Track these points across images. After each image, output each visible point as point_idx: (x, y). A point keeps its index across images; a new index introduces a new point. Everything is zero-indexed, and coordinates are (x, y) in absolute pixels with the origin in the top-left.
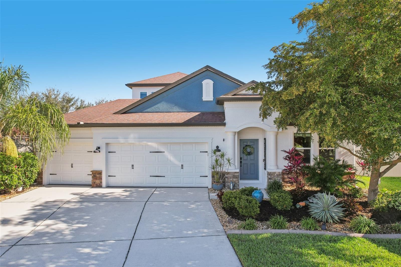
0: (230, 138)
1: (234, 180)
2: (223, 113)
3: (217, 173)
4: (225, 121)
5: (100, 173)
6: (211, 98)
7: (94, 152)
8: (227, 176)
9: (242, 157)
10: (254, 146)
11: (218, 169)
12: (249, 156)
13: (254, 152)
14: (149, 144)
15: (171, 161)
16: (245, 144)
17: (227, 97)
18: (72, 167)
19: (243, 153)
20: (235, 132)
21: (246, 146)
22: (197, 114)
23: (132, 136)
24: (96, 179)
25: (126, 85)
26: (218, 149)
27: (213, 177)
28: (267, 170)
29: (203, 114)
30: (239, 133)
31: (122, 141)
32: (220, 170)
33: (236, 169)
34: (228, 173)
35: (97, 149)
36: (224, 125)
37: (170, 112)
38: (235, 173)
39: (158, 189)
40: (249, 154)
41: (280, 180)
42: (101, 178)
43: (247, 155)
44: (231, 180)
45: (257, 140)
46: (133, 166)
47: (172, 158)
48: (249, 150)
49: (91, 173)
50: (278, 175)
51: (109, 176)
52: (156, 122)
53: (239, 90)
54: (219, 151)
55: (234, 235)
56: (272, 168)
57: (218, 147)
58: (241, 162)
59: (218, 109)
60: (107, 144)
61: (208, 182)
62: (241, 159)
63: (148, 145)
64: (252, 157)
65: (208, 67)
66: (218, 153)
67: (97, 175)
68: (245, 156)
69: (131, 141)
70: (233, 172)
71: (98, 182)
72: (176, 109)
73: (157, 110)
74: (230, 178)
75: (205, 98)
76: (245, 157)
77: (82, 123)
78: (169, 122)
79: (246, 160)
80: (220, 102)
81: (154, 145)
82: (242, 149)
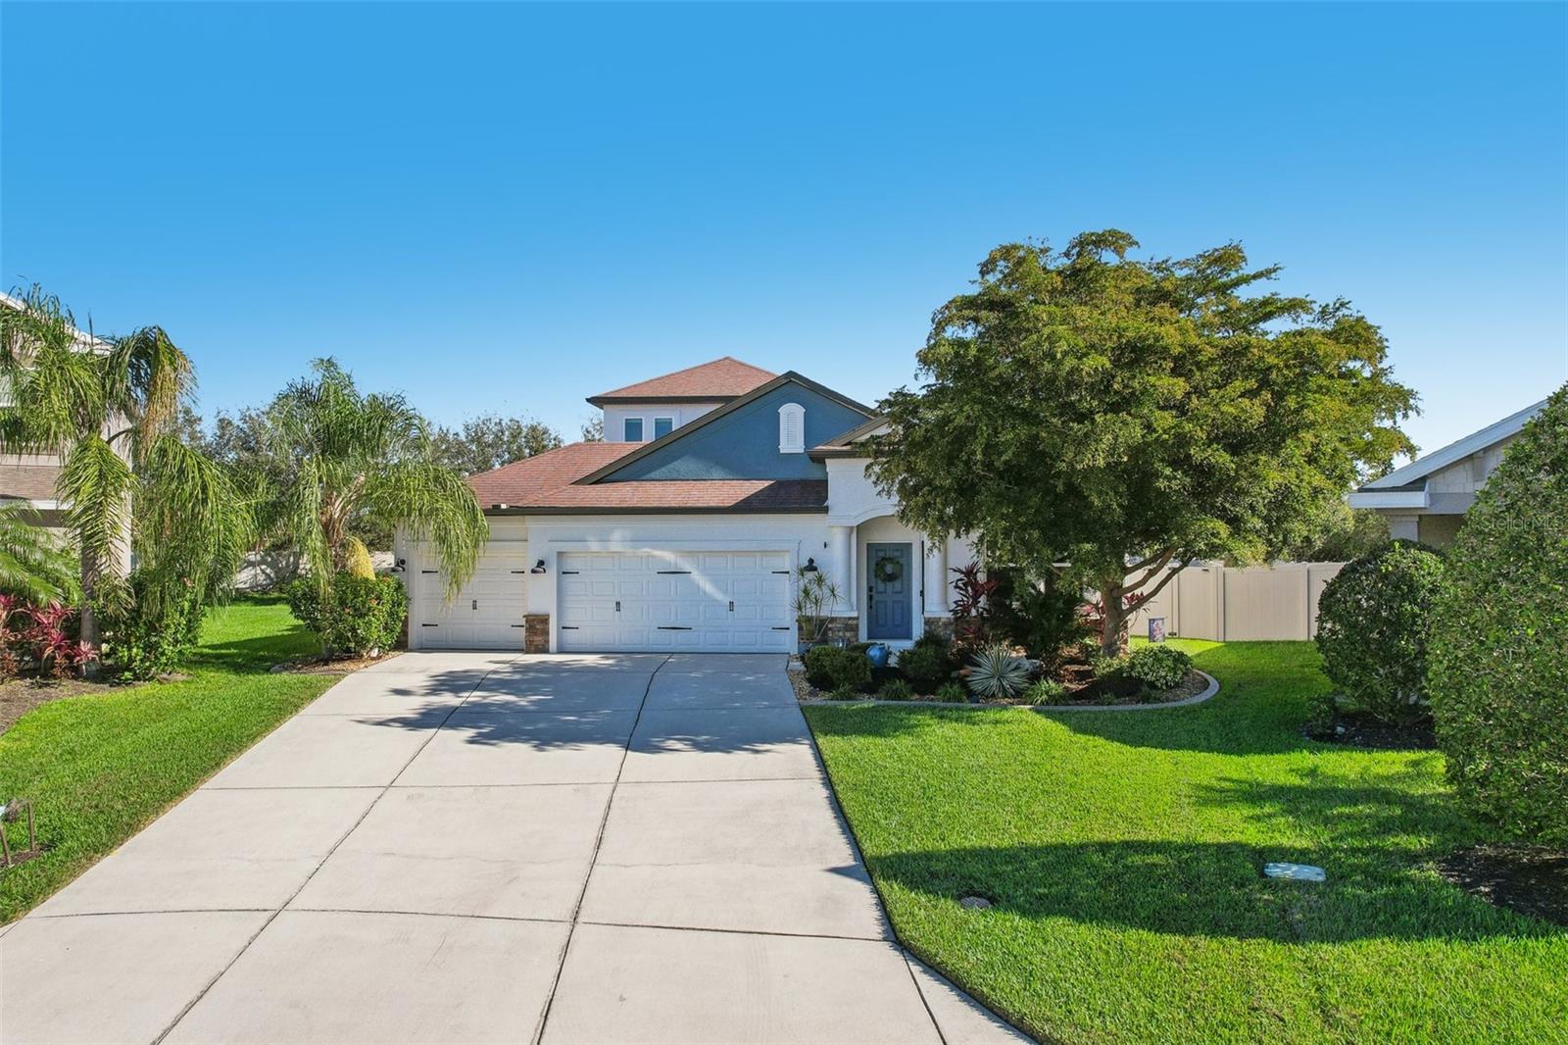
0: (838, 541)
1: (848, 634)
2: (823, 484)
3: (809, 619)
4: (829, 502)
5: (544, 620)
6: (798, 447)
7: (533, 571)
8: (830, 626)
9: (873, 585)
10: (901, 561)
11: (810, 611)
12: (889, 585)
13: (901, 575)
14: (657, 553)
15: (705, 593)
16: (881, 554)
17: (831, 448)
18: (475, 608)
19: (876, 576)
20: (852, 528)
21: (884, 559)
22: (767, 484)
23: (617, 535)
24: (536, 634)
25: (588, 400)
26: (811, 566)
27: (800, 628)
28: (925, 614)
29: (780, 485)
30: (862, 529)
31: (594, 546)
32: (814, 614)
33: (852, 610)
34: (833, 620)
35: (538, 566)
36: (826, 510)
37: (705, 480)
38: (850, 618)
39: (675, 656)
40: (891, 578)
41: (950, 635)
42: (546, 633)
43: (884, 581)
44: (841, 634)
45: (909, 545)
46: (618, 604)
47: (708, 587)
48: (889, 568)
49: (523, 622)
50: (946, 625)
51: (564, 628)
52: (673, 504)
53: (858, 433)
54: (815, 569)
55: (814, 708)
56: (934, 609)
57: (811, 561)
58: (870, 598)
59: (813, 473)
60: (560, 554)
61: (790, 642)
62: (870, 589)
63: (653, 557)
64: (897, 585)
65: (791, 374)
66: (810, 575)
67: (536, 625)
68: (880, 582)
69: (615, 547)
70: (845, 618)
71: (538, 639)
72: (717, 473)
73: (674, 476)
74: (839, 631)
75: (785, 447)
76: (881, 586)
77: (503, 506)
78: (701, 505)
79: (881, 593)
80: (819, 459)
81: (668, 557)
82: (873, 566)
